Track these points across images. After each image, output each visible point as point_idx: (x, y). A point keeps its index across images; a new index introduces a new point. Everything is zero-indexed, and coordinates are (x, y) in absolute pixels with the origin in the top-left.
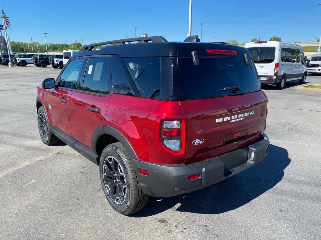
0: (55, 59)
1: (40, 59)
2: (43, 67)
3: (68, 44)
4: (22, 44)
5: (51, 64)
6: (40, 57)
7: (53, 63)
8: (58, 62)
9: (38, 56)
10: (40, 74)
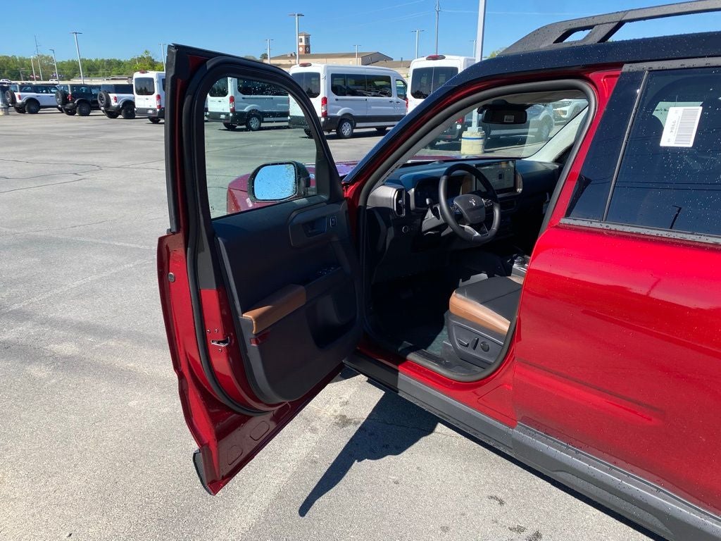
0: (112, 96)
1: (74, 96)
2: (82, 114)
3: (122, 60)
4: (14, 60)
5: (102, 108)
6: (72, 89)
7: (108, 104)
8: (120, 103)
9: (67, 87)
10: (84, 134)
